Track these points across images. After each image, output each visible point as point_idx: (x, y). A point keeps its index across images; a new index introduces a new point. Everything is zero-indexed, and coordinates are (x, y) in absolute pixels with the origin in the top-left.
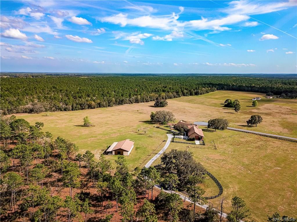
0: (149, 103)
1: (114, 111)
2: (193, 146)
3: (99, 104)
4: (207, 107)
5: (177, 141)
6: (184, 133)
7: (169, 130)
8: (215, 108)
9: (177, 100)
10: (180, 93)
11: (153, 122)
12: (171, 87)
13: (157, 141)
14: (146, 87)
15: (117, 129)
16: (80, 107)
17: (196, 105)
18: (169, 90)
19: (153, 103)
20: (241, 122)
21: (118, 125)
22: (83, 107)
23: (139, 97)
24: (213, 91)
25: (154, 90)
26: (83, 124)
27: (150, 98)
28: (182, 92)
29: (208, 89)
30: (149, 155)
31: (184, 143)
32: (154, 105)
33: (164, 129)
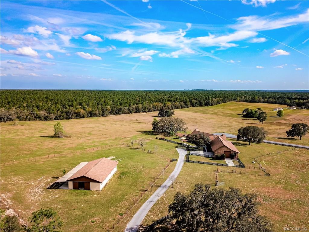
0: (152, 113)
1: (107, 121)
2: (225, 169)
3: (90, 113)
4: (223, 117)
5: (195, 160)
6: (204, 148)
7: (180, 142)
8: (232, 119)
9: (186, 111)
10: (189, 103)
11: (156, 132)
12: (177, 97)
13: (161, 160)
14: (150, 97)
15: (101, 141)
16: (65, 116)
17: (209, 116)
18: (176, 100)
19: (156, 113)
20: (274, 134)
21: (105, 136)
22: (70, 116)
23: (140, 106)
24: (225, 102)
25: (158, 100)
26: (52, 134)
27: (153, 107)
28: (191, 101)
29: (220, 99)
30: (143, 190)
31: (208, 164)
32: (158, 115)
33: (171, 142)
